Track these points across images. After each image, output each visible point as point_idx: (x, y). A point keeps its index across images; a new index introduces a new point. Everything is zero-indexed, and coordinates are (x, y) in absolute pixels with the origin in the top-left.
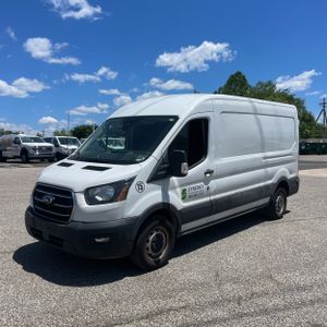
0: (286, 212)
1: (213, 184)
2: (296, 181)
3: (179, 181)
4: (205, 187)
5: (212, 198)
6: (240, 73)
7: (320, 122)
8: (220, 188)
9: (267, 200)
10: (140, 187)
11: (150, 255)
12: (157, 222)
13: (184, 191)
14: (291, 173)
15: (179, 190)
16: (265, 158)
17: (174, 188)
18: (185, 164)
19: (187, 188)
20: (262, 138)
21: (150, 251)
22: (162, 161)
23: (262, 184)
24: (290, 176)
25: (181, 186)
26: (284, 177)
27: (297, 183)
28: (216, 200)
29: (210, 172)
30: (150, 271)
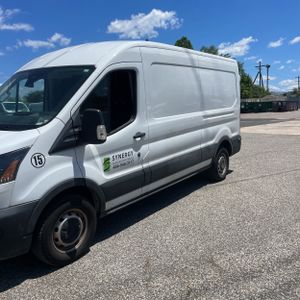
0: (229, 172)
1: (146, 149)
2: (238, 140)
3: (98, 149)
4: (135, 153)
5: (145, 165)
6: (185, 39)
7: (257, 83)
8: (154, 153)
9: (208, 162)
10: (39, 161)
11: (61, 247)
12: (68, 204)
13: (107, 161)
14: (233, 131)
15: (100, 161)
16: (205, 117)
17: (92, 158)
18: (102, 127)
19: (111, 156)
20: (202, 96)
21: (60, 242)
22: (71, 124)
23: (203, 145)
24: (232, 135)
25: (101, 155)
26: (227, 137)
27: (239, 142)
28: (150, 168)
29: (141, 135)
30: (62, 267)
